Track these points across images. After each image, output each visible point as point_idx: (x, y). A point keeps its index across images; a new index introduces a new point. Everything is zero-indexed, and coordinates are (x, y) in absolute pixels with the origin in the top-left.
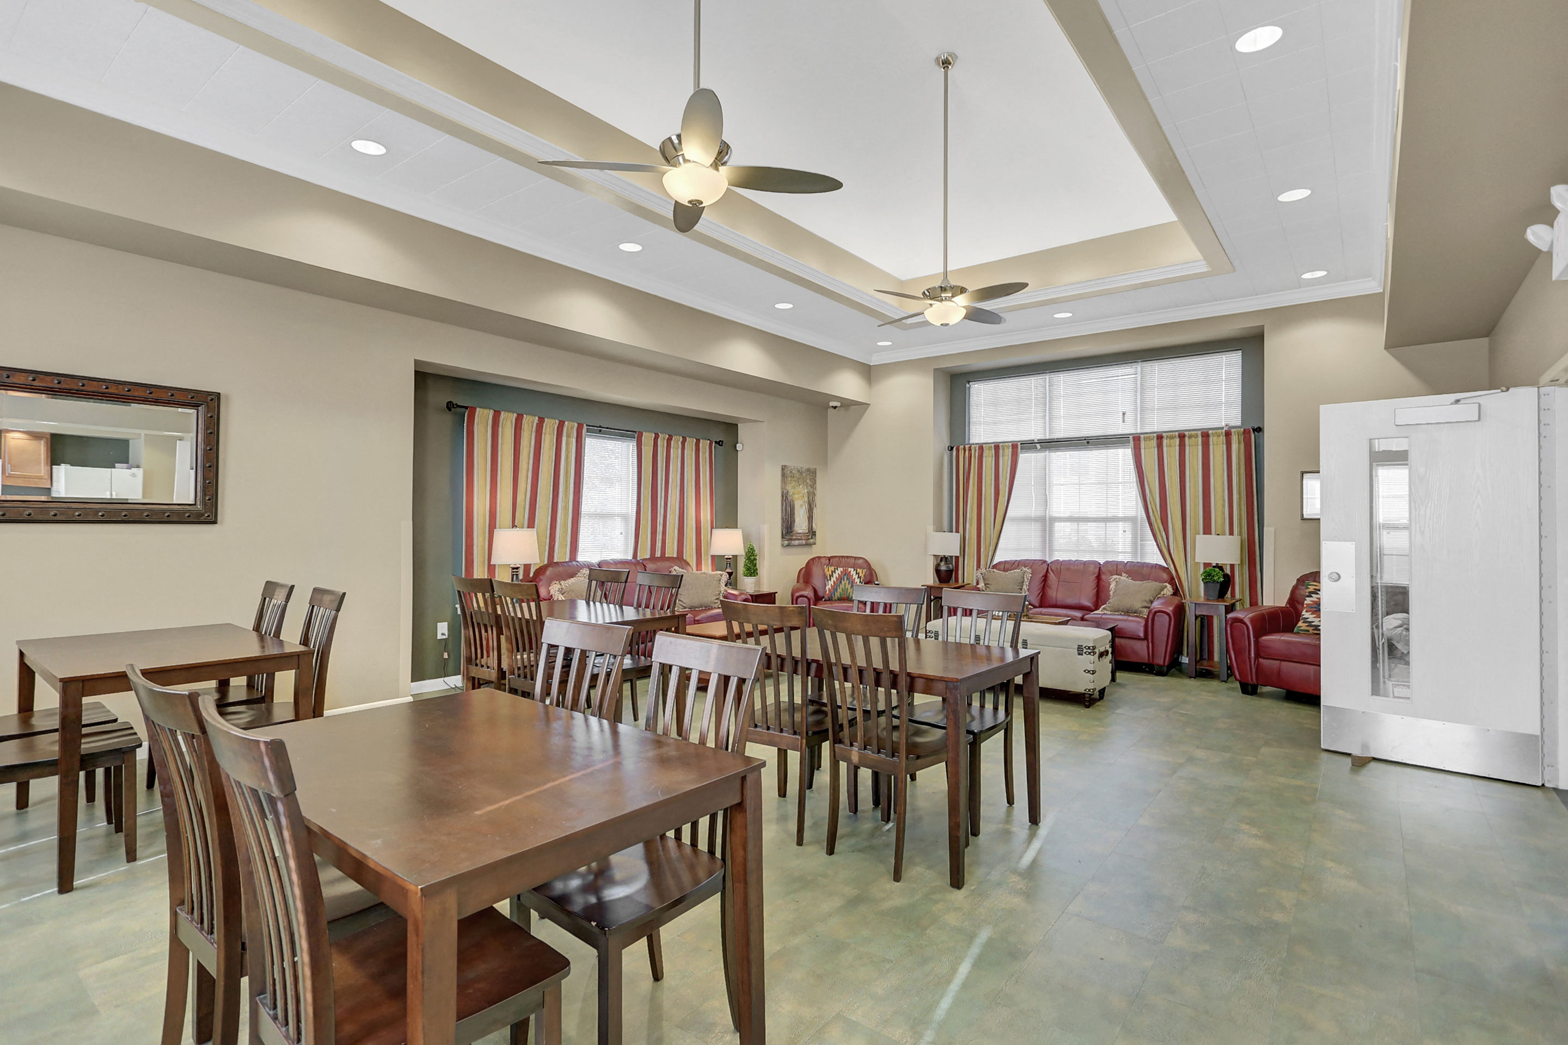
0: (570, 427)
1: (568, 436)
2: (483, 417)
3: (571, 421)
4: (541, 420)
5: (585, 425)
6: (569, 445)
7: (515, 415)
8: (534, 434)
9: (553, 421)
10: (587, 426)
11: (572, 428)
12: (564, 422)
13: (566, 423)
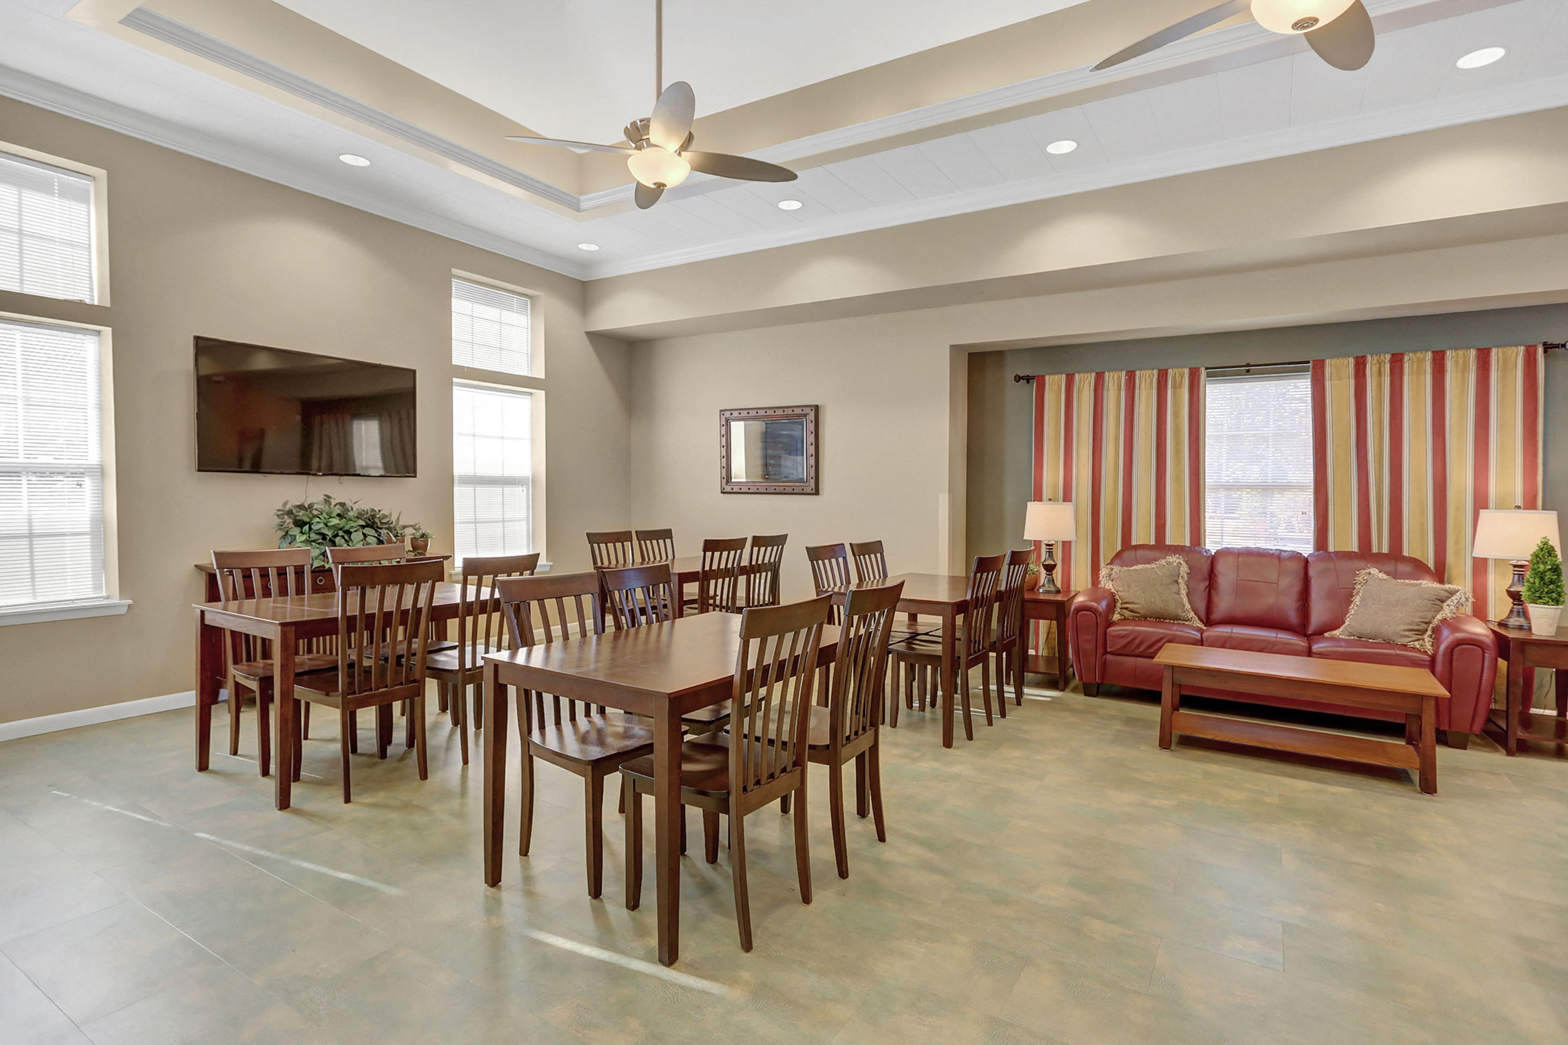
0: (1179, 376)
1: (1177, 387)
2: (1054, 384)
3: (1178, 368)
4: (1131, 376)
5: (1203, 369)
6: (1179, 398)
7: (1093, 375)
8: (1123, 393)
9: (1148, 372)
10: (1206, 369)
11: (1182, 376)
12: (1166, 371)
13: (1170, 371)
